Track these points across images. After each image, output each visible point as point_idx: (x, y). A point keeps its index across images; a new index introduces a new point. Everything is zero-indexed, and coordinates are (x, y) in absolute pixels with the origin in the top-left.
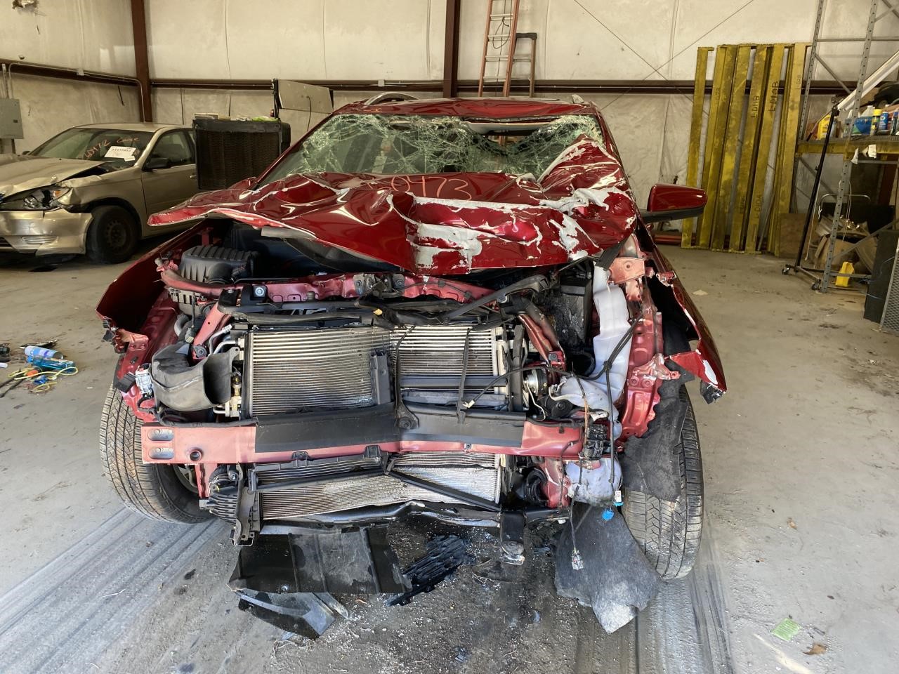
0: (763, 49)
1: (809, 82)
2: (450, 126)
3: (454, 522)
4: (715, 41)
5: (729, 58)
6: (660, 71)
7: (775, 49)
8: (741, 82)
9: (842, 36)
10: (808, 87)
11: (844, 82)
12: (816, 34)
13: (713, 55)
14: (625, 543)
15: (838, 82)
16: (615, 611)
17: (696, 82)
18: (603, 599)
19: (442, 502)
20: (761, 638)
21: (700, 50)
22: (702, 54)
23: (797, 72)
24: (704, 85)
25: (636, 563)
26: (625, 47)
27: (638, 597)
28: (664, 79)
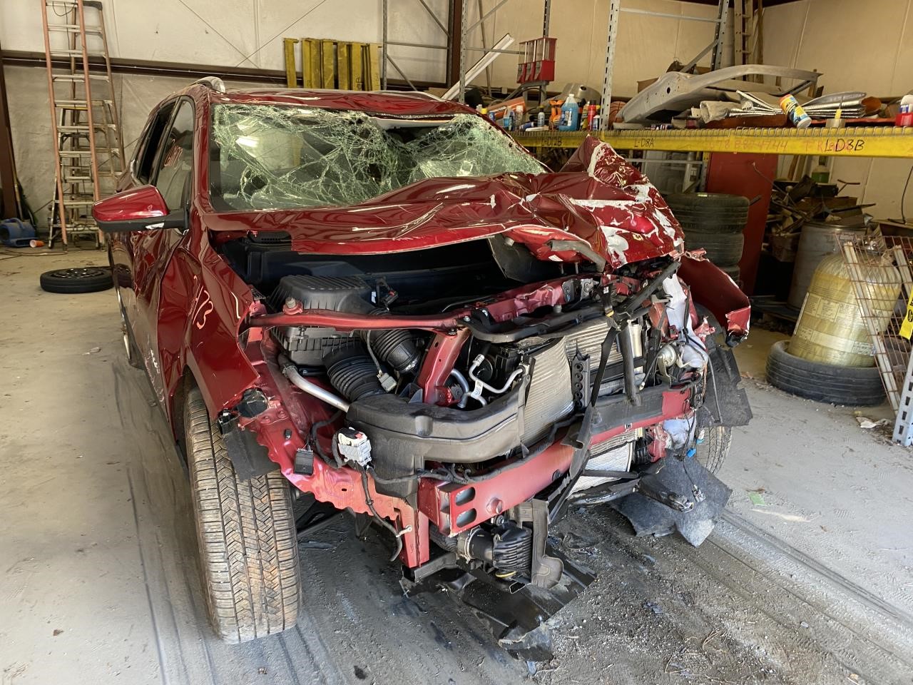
0: (343, 46)
1: (385, 79)
2: (360, 121)
3: (602, 501)
4: (298, 33)
5: (314, 52)
6: (249, 58)
7: (353, 47)
8: (329, 75)
9: (400, 40)
10: (385, 85)
11: (413, 82)
12: (385, 36)
13: (297, 46)
14: (697, 472)
15: (406, 81)
16: (701, 527)
17: (288, 73)
18: (689, 522)
19: (592, 487)
20: (758, 511)
21: (286, 42)
22: (288, 44)
23: (375, 71)
24: (295, 76)
25: (710, 484)
26: (209, 30)
27: (715, 509)
28: (256, 68)
